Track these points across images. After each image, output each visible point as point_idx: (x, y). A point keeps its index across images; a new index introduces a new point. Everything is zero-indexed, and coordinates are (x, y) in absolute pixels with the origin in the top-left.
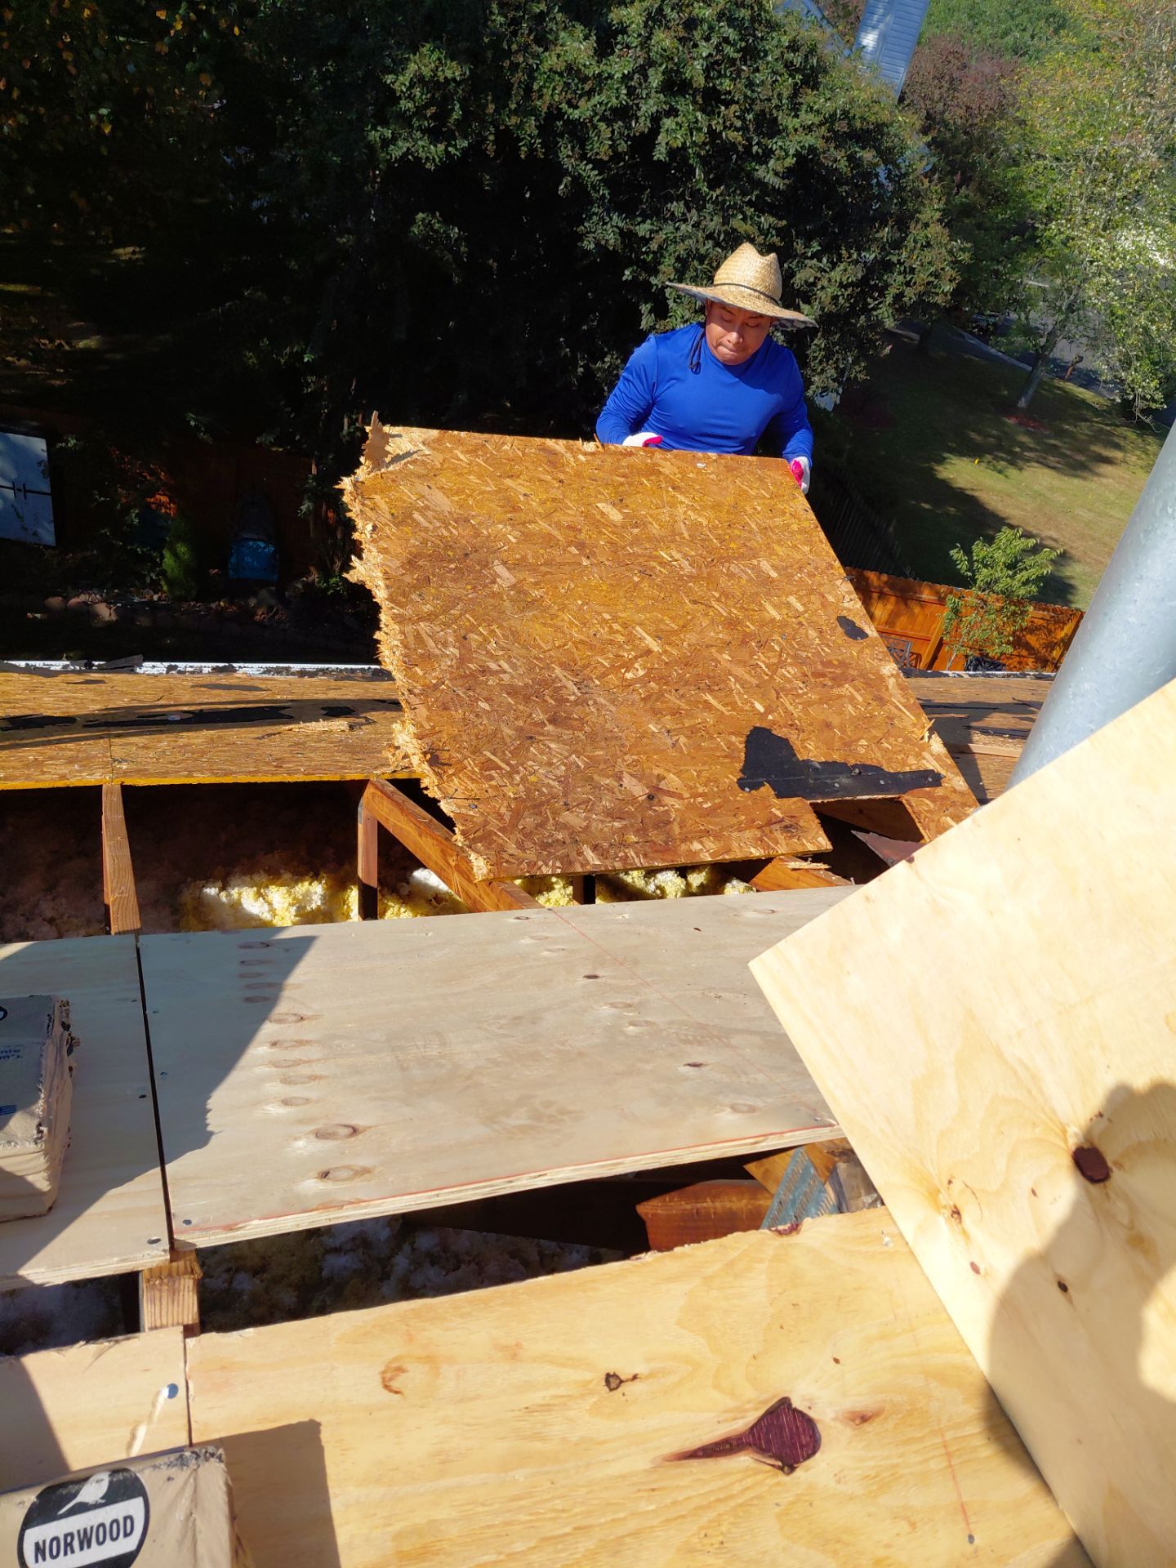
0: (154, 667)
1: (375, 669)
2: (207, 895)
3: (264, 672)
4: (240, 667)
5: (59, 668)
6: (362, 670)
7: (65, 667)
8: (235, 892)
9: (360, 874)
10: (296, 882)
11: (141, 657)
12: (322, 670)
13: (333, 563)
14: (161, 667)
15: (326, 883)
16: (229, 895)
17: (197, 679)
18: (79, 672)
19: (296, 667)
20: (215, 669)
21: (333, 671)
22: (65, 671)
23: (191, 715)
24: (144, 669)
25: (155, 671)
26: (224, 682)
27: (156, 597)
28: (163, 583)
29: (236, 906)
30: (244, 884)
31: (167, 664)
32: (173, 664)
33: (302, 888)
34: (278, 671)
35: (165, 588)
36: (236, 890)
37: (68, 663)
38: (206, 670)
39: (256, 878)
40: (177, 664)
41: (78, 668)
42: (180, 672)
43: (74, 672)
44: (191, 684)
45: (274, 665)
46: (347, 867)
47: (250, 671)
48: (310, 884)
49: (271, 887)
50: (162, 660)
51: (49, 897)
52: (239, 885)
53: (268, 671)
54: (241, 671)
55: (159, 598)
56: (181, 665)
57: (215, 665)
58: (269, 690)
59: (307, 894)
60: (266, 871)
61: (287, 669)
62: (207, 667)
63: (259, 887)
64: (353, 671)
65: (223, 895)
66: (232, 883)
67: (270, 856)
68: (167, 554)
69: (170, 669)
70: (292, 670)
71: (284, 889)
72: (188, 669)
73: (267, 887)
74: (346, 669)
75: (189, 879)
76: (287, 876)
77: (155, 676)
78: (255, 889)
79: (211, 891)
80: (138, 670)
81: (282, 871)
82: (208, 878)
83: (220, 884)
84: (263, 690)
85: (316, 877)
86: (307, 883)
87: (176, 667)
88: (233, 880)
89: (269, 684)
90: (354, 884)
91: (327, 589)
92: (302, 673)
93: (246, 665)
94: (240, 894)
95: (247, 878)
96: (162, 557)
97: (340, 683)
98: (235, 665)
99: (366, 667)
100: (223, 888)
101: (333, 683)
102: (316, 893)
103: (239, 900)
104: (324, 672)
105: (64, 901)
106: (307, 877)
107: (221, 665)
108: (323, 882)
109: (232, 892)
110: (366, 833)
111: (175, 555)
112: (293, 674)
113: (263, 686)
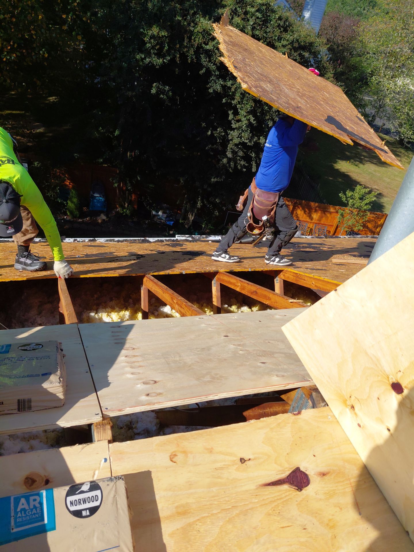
0: (69, 240)
1: (143, 239)
2: (91, 316)
3: (106, 241)
4: (98, 239)
5: (38, 241)
6: (138, 240)
7: (40, 240)
8: (100, 314)
9: (142, 307)
10: (120, 311)
11: (65, 236)
12: (125, 240)
13: (125, 204)
14: (71, 240)
15: (130, 311)
16: (98, 315)
17: (84, 244)
19: (116, 239)
20: (90, 240)
21: (129, 240)
23: (84, 255)
24: (66, 241)
25: (70, 241)
26: (93, 244)
27: (65, 217)
28: (68, 212)
29: (101, 319)
30: (103, 312)
31: (73, 239)
32: (76, 239)
33: (122, 313)
34: (111, 241)
35: (69, 214)
36: (101, 314)
38: (86, 241)
39: (107, 310)
40: (77, 239)
42: (78, 241)
43: (43, 242)
44: (82, 245)
45: (109, 239)
46: (137, 306)
47: (101, 241)
48: (125, 312)
49: (112, 313)
50: (72, 237)
51: (39, 317)
52: (101, 312)
53: (107, 241)
54: (98, 241)
55: (67, 217)
56: (78, 239)
57: (89, 239)
58: (108, 247)
59: (124, 315)
60: (110, 307)
61: (114, 240)
62: (87, 239)
63: (108, 312)
64: (135, 240)
65: (96, 315)
66: (99, 311)
67: (111, 302)
68: (69, 202)
69: (75, 240)
70: (115, 240)
71: (116, 313)
72: (81, 240)
73: (111, 313)
74: (133, 240)
75: (85, 310)
76: (117, 309)
77: (70, 243)
78: (107, 313)
79: (92, 314)
80: (64, 241)
81: (115, 307)
82: (91, 310)
83: (95, 312)
84: (106, 247)
85: (127, 309)
86: (124, 311)
87: (77, 240)
88: (100, 310)
89: (108, 245)
90: (140, 311)
91: (123, 213)
92: (118, 241)
93: (100, 239)
94: (102, 315)
95: (104, 310)
96: (67, 203)
97: (131, 244)
98: (96, 239)
99: (140, 239)
100: (96, 313)
101: (129, 244)
102: (127, 315)
103: (102, 317)
104: (126, 241)
105: (44, 318)
106: (124, 309)
107: (91, 239)
108: (129, 311)
109: (99, 314)
110: (144, 294)
111: (72, 202)
112: (115, 241)
113: (106, 246)
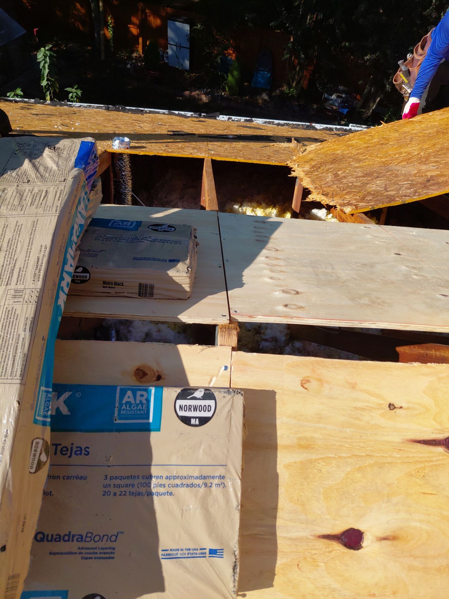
0: (223, 117)
1: (308, 125)
2: (235, 208)
3: (264, 123)
4: (255, 120)
5: (189, 115)
6: (303, 125)
7: (192, 115)
8: (244, 208)
9: (293, 207)
10: (267, 208)
11: (219, 113)
12: (286, 124)
13: (293, 82)
14: (225, 118)
15: (278, 210)
16: (242, 209)
17: (238, 123)
18: (197, 117)
19: (276, 121)
20: (246, 120)
21: (291, 124)
22: (192, 116)
23: (236, 137)
24: (219, 118)
25: (223, 119)
26: (248, 125)
27: (223, 94)
28: (226, 87)
29: (244, 213)
30: (248, 206)
31: (228, 117)
32: (230, 117)
33: (269, 210)
34: (269, 123)
35: (227, 90)
36: (245, 207)
37: (193, 113)
38: (242, 120)
39: (253, 204)
40: (232, 117)
41: (196, 116)
42: (232, 120)
43: (195, 117)
44: (236, 125)
45: (268, 120)
46: (286, 204)
47: (258, 122)
48: (272, 209)
49: (257, 208)
50: (226, 115)
51: (181, 201)
52: (246, 206)
53: (265, 122)
54: (255, 122)
55: (224, 94)
56: (233, 118)
57: (246, 118)
58: (265, 130)
59: (270, 213)
60: (256, 202)
61: (273, 122)
62: (243, 119)
63: (253, 207)
64: (299, 125)
65: (240, 209)
66: (244, 205)
67: (259, 196)
68: (229, 75)
69: (229, 119)
70: (275, 123)
71: (262, 210)
72: (235, 120)
73: (256, 208)
74: (296, 124)
75: (229, 201)
76: (264, 205)
77: (224, 121)
78: (252, 208)
79: (236, 207)
80: (217, 118)
81: (262, 203)
82: (236, 202)
83: (239, 204)
84: (262, 129)
85: (274, 207)
86: (271, 209)
87: (231, 118)
88: (245, 204)
89: (266, 128)
90: (289, 211)
91: (289, 93)
92: (278, 124)
93: (257, 119)
94: (246, 209)
95: (249, 204)
96: (228, 77)
97: (293, 130)
98: (253, 119)
99: (304, 124)
100: (240, 206)
101: (290, 129)
102: (273, 213)
103: (246, 212)
104: (287, 124)
105: (186, 203)
106: (271, 207)
107: (248, 118)
108: (277, 209)
109: (243, 208)
110: (298, 190)
111: (233, 76)
112: (275, 124)
113: (263, 128)
